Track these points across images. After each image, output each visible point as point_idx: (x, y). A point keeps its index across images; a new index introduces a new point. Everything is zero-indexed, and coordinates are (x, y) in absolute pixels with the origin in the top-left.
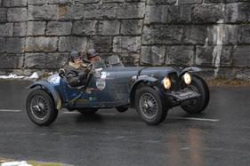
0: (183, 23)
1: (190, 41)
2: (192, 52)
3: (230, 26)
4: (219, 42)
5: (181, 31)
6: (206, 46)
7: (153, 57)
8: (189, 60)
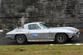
0: (11, 18)
1: (14, 22)
2: (14, 25)
3: (26, 18)
4: (23, 22)
5: (10, 19)
6: (19, 23)
7: (2, 26)
8: (14, 26)
